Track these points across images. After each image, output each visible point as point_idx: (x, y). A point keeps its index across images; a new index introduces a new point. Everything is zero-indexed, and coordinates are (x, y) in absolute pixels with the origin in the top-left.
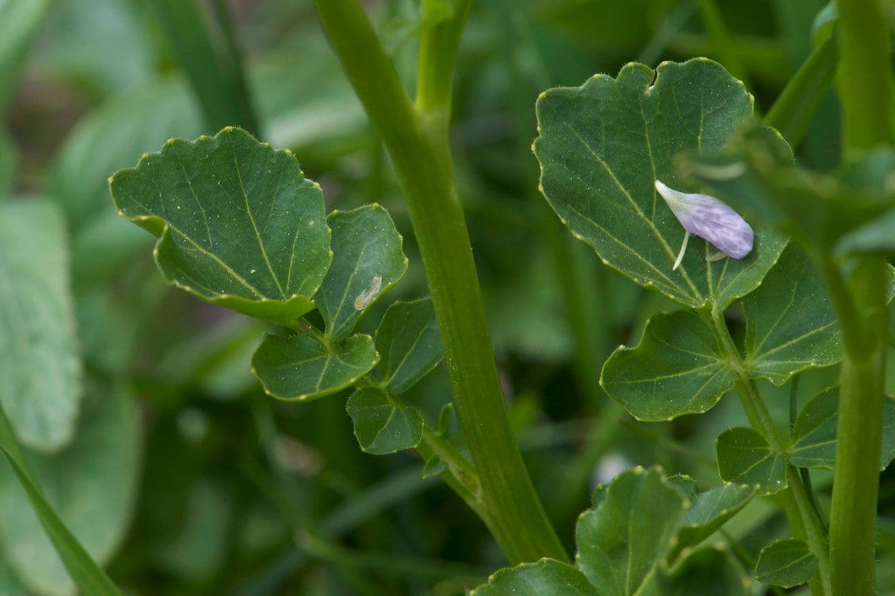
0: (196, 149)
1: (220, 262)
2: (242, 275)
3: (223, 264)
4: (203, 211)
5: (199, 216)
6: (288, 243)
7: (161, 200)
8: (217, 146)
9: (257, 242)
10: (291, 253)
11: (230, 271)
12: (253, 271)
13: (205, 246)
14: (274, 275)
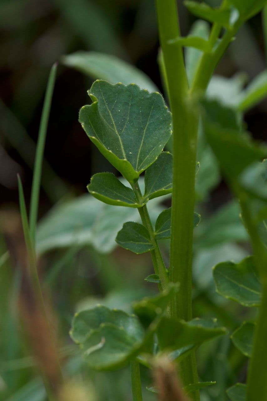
0: (140, 93)
1: (121, 141)
2: (125, 152)
3: (121, 143)
4: (128, 119)
5: (125, 119)
6: (149, 151)
7: (115, 103)
8: (149, 96)
9: (140, 143)
10: (148, 154)
11: (122, 147)
12: (131, 153)
13: (119, 131)
14: (138, 160)
